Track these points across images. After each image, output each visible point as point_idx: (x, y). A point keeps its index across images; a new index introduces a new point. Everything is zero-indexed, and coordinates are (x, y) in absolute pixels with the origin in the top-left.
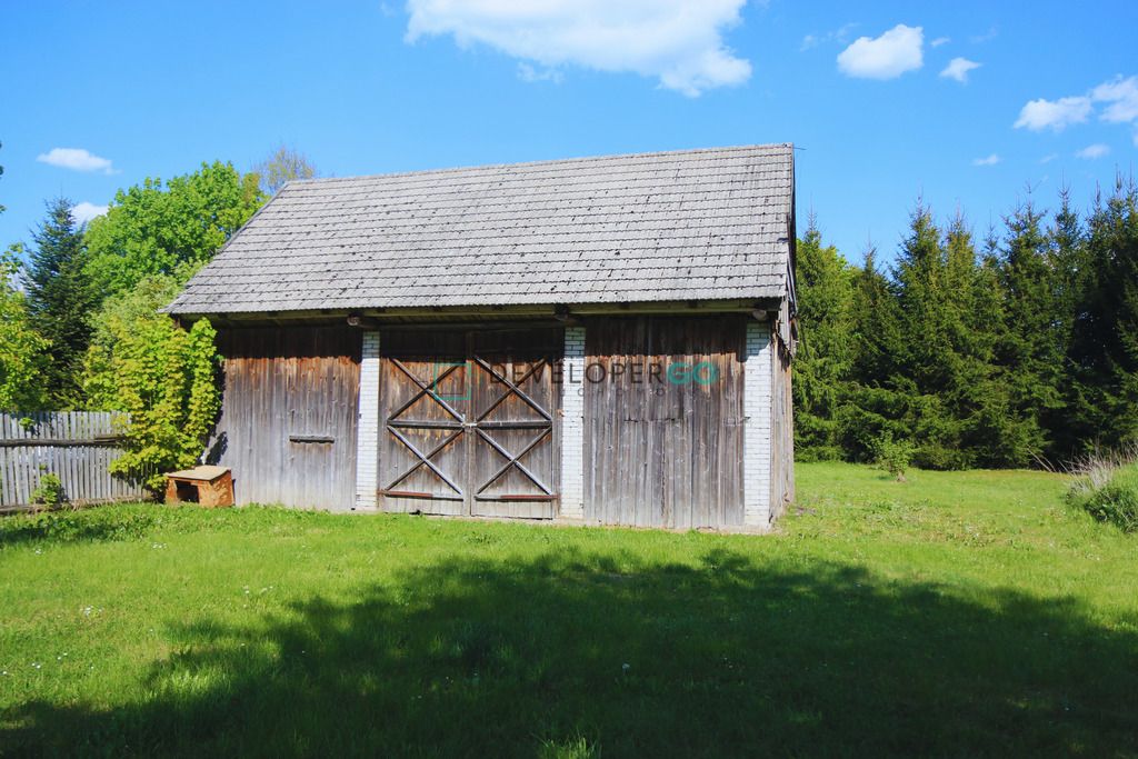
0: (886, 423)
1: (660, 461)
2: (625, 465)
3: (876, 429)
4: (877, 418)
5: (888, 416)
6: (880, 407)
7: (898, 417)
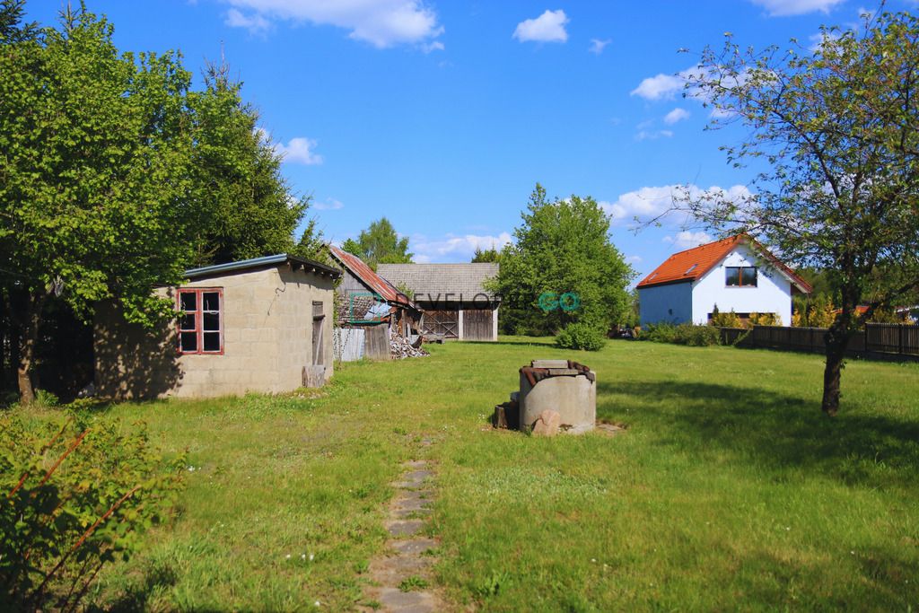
0: (520, 321)
1: (478, 330)
2: (471, 330)
3: (516, 323)
4: (516, 319)
5: (520, 319)
6: (517, 315)
7: (524, 319)
